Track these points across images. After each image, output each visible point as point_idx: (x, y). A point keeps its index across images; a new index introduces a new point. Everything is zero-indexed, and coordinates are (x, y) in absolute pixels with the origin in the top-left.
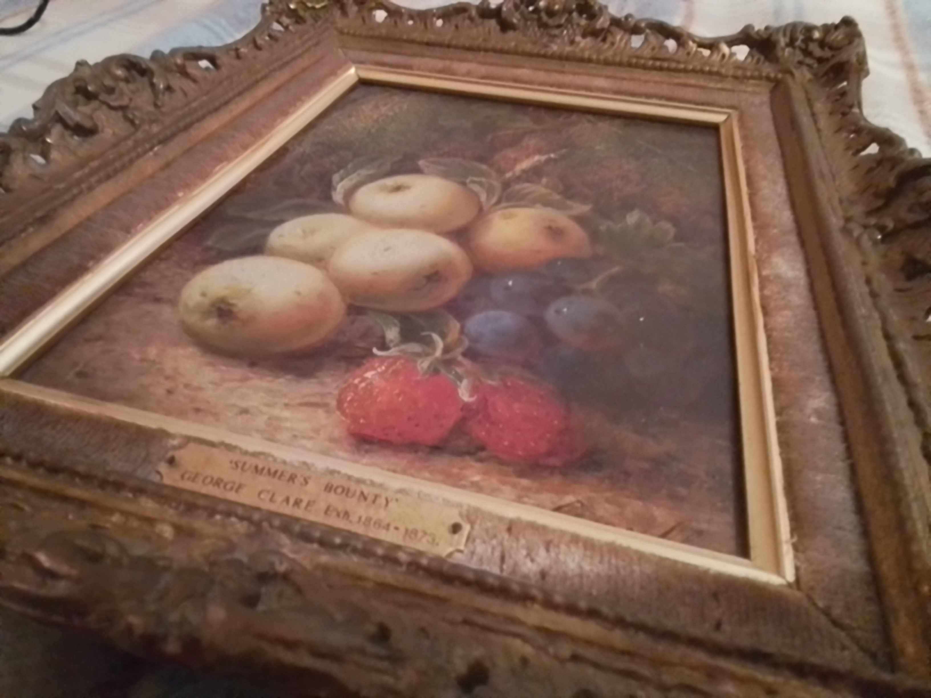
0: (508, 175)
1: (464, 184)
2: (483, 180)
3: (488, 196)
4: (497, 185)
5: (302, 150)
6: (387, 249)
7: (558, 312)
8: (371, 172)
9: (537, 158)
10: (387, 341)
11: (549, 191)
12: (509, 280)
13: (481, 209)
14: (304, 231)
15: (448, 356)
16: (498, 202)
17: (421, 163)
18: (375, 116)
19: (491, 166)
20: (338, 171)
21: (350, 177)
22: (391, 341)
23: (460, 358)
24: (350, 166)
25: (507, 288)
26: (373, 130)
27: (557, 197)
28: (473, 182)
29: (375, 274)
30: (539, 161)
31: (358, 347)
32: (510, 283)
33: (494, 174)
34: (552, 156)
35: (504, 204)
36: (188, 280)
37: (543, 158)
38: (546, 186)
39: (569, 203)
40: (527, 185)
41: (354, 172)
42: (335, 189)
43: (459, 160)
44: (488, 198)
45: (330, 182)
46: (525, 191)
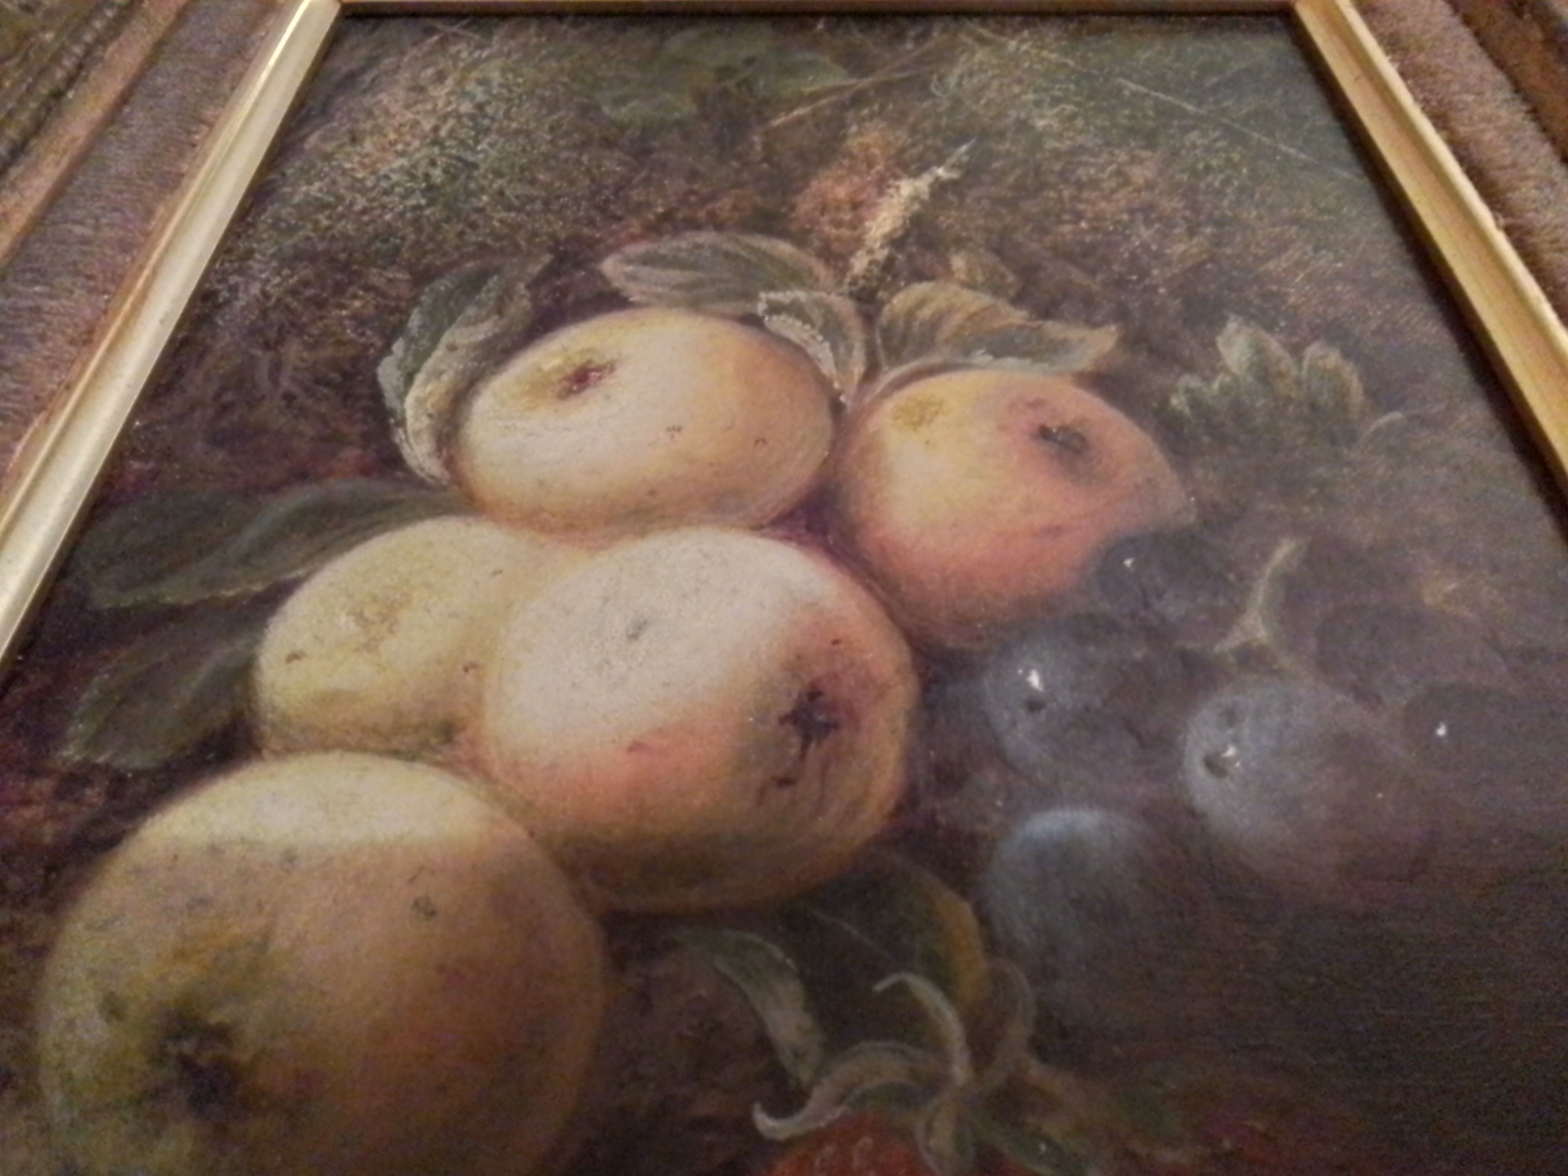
0: (859, 264)
1: (751, 320)
2: (801, 295)
3: (834, 348)
4: (844, 306)
5: (255, 289)
6: (636, 632)
7: (1215, 765)
8: (484, 331)
9: (906, 188)
10: (786, 1058)
11: (984, 300)
12: (1027, 673)
13: (837, 408)
14: (360, 618)
15: (996, 1077)
16: (871, 373)
17: (610, 266)
18: (427, 125)
19: (800, 240)
20: (386, 350)
21: (429, 364)
22: (798, 1055)
23: (1036, 1071)
24: (415, 320)
25: (1034, 705)
26: (437, 175)
27: (1018, 316)
28: (775, 309)
29: (636, 747)
30: (915, 198)
31: (704, 1124)
32: (1035, 680)
33: (820, 270)
34: (941, 172)
35: (890, 374)
36: (42, 951)
37: (923, 184)
38: (970, 285)
39: (1054, 329)
40: (920, 289)
41: (435, 341)
42: (402, 423)
43: (707, 237)
44: (841, 364)
45: (377, 395)
46: (926, 313)
